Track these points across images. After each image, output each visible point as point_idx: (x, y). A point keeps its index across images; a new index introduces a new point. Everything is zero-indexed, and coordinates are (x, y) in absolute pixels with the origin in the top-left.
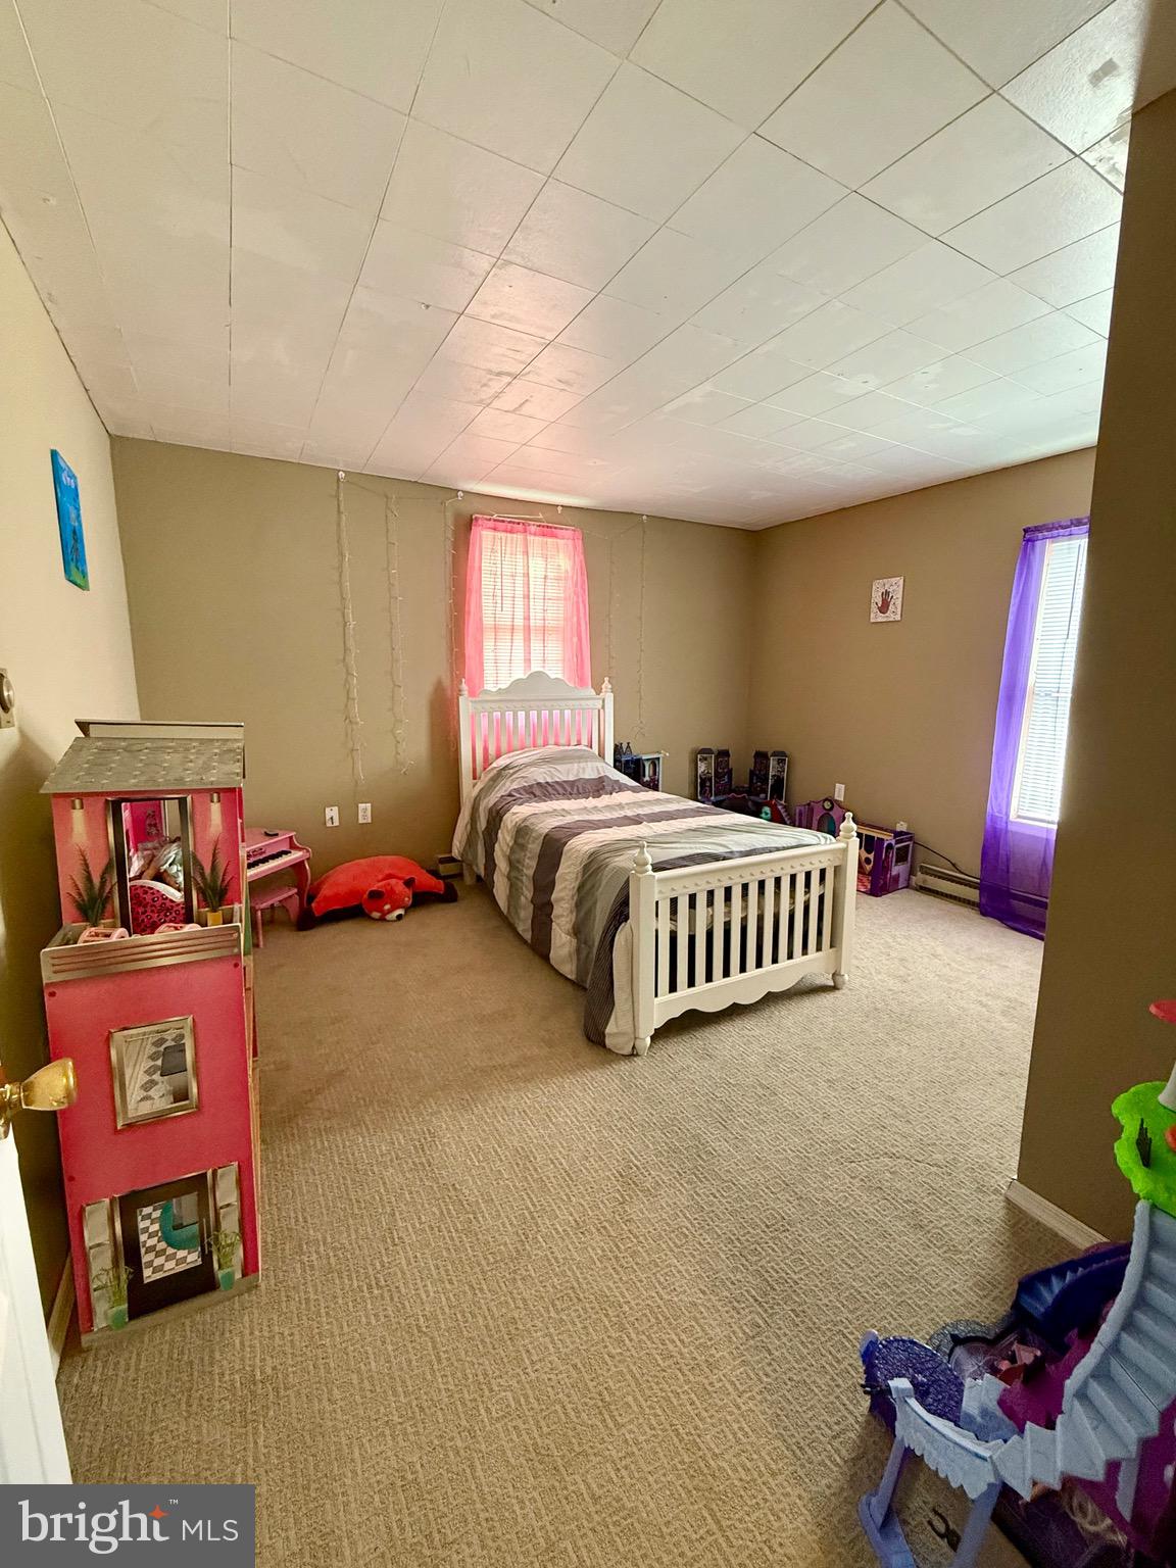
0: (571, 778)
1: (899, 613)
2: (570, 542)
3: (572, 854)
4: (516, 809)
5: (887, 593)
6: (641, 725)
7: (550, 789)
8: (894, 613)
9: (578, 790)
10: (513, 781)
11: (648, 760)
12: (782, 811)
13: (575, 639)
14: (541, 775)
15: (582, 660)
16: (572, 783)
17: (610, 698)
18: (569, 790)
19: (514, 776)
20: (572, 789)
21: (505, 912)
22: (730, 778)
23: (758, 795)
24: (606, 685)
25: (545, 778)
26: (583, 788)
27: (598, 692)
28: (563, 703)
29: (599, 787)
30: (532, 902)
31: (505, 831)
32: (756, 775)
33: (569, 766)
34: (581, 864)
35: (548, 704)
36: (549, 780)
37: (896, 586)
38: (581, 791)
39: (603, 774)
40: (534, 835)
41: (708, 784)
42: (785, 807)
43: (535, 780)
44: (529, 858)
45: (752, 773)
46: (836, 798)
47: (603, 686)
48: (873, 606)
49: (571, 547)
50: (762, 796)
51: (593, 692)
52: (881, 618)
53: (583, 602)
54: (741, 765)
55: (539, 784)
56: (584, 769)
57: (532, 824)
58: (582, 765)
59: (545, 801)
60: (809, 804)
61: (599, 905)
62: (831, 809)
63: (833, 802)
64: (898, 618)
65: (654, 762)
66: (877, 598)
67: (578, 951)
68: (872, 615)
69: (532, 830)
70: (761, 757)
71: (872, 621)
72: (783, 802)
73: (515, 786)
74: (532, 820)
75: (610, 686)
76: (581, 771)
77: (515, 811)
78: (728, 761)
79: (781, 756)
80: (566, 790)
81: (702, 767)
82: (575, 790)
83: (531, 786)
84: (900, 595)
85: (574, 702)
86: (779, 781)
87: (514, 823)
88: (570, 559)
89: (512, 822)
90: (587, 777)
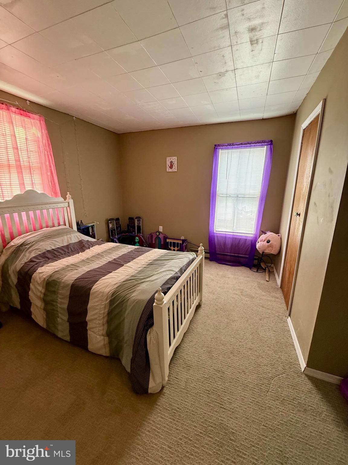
0: (65, 244)
1: (176, 169)
2: (38, 122)
3: (98, 294)
4: (40, 270)
5: (172, 162)
6: (85, 212)
7: (55, 252)
8: (175, 169)
9: (71, 250)
10: (30, 252)
11: (90, 226)
12: (142, 237)
13: (49, 174)
14: (48, 246)
15: (54, 184)
16: (67, 247)
17: (71, 202)
18: (67, 251)
19: (31, 249)
20: (68, 250)
21: (45, 327)
22: (120, 228)
23: (132, 233)
24: (68, 196)
25: (51, 247)
26: (74, 248)
27: (65, 199)
28: (48, 206)
29: (81, 247)
30: (68, 321)
31: (36, 284)
32: (130, 226)
33: (62, 238)
34: (107, 300)
35: (40, 207)
36: (54, 248)
37: (175, 159)
38: (73, 250)
39: (80, 239)
40: (62, 285)
41: (114, 232)
42: (142, 236)
43: (46, 249)
44: (60, 298)
45: (128, 225)
46: (160, 231)
47: (67, 196)
48: (167, 166)
49: (39, 124)
50: (134, 233)
51: (62, 199)
52: (170, 170)
53: (50, 154)
54: (124, 223)
55: (48, 251)
56: (70, 238)
57: (58, 278)
58: (69, 236)
59: (57, 261)
60: (151, 234)
61: (126, 321)
62: (159, 235)
63: (159, 232)
64: (176, 170)
65: (92, 227)
66: (168, 163)
67: (110, 343)
68: (167, 169)
69: (60, 283)
70: (131, 219)
71: (167, 171)
72: (141, 234)
73: (33, 255)
74: (57, 276)
75: (71, 196)
76: (69, 239)
77: (40, 271)
78: (119, 223)
79: (139, 218)
80: (65, 251)
81: (111, 226)
82: (70, 250)
83: (44, 253)
84: (176, 163)
85: (54, 205)
86: (139, 227)
87: (42, 279)
88: (39, 131)
89: (40, 278)
90: (73, 242)
